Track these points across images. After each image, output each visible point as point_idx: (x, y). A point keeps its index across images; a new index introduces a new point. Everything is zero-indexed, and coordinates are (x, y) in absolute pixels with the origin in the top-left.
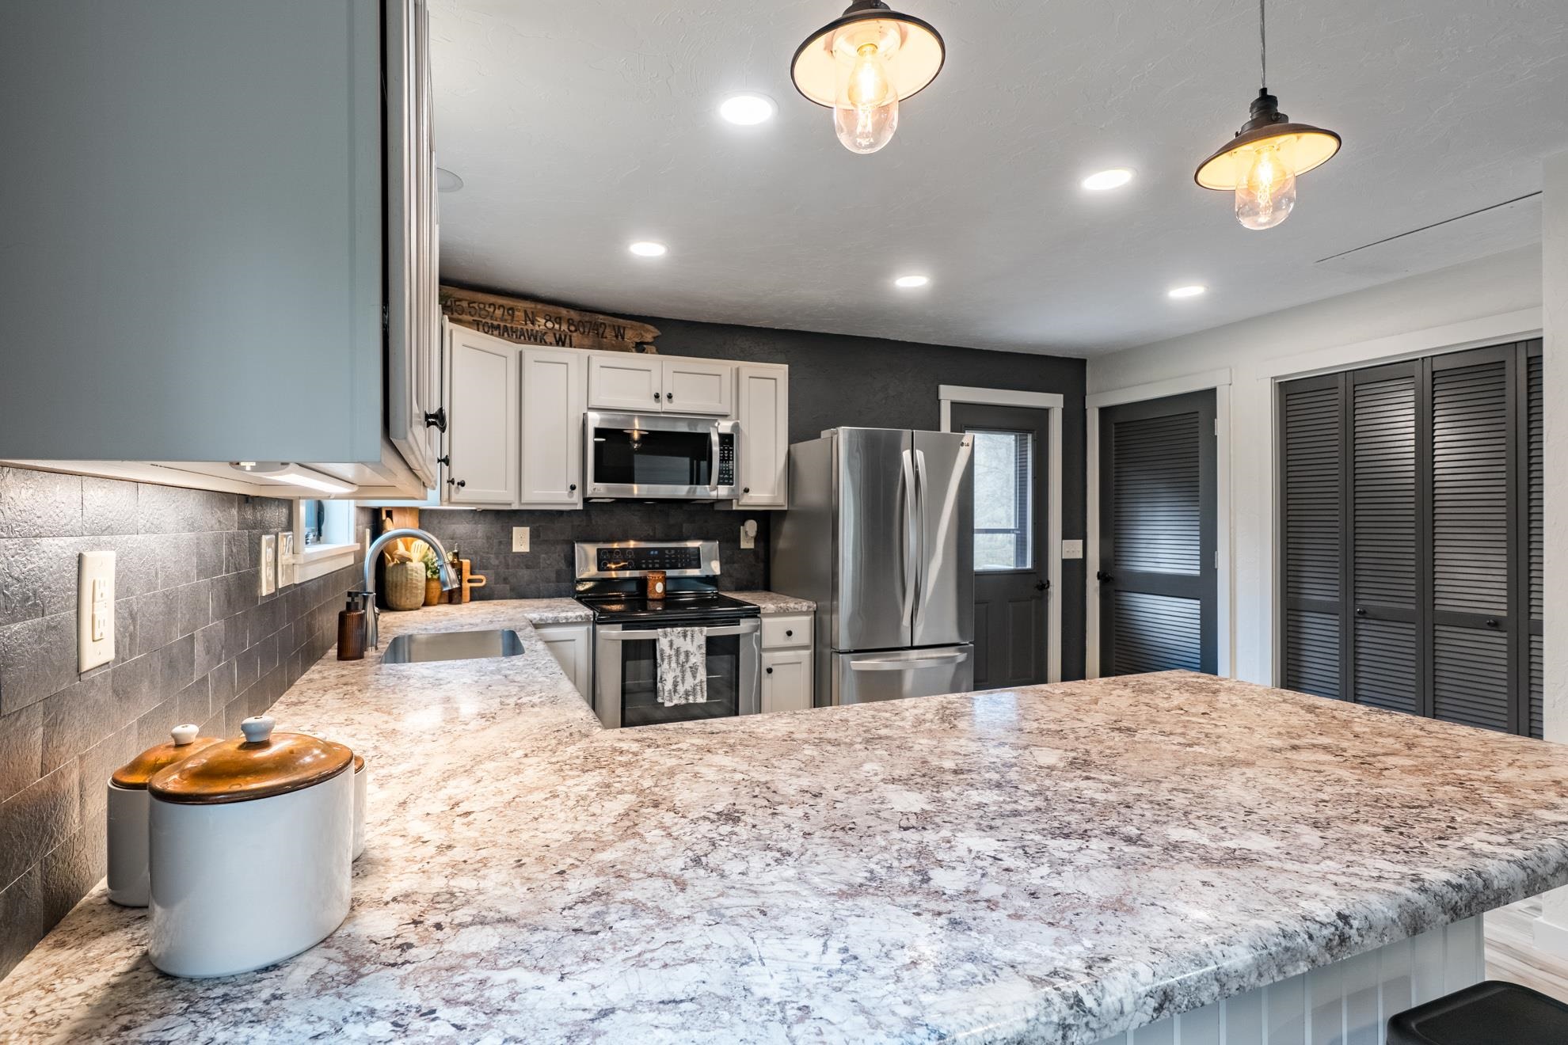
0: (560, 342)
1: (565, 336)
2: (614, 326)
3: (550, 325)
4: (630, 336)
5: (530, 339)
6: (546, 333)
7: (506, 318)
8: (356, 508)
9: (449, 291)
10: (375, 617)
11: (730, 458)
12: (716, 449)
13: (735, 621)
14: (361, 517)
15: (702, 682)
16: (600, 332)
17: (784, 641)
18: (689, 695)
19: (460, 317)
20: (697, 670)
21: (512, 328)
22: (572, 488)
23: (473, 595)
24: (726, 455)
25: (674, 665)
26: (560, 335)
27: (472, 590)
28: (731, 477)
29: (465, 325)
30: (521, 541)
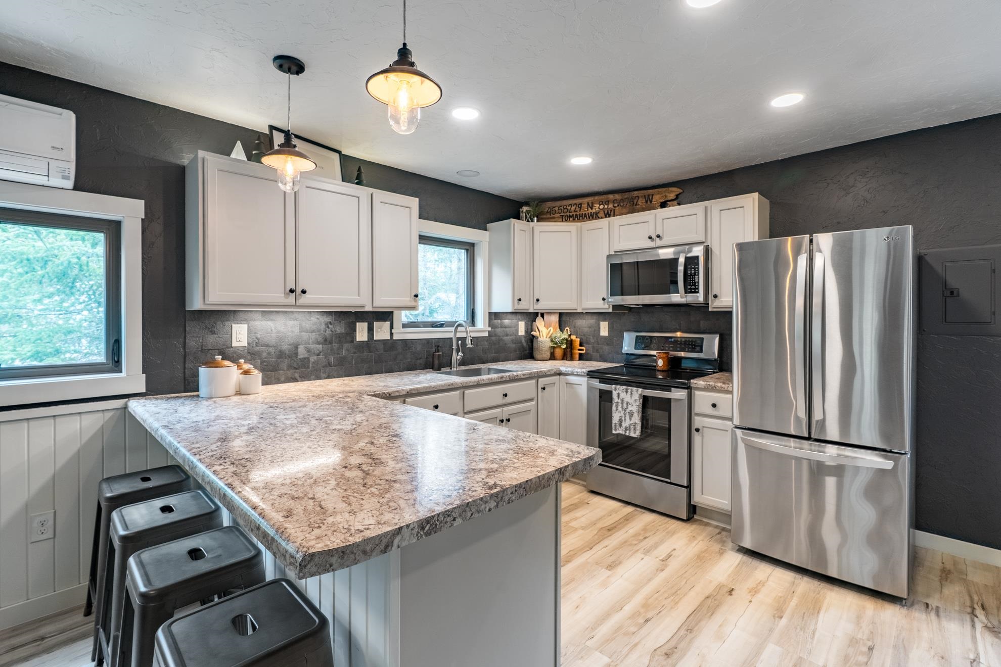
0: (608, 215)
1: (611, 211)
2: (645, 196)
3: (602, 207)
4: (657, 199)
5: (589, 218)
6: (599, 212)
7: (577, 210)
8: (489, 313)
9: (550, 204)
10: (457, 357)
11: (696, 274)
12: (681, 268)
13: (668, 388)
14: (510, 316)
15: (635, 423)
16: (635, 202)
17: (711, 411)
18: (627, 430)
19: (554, 216)
20: (633, 415)
21: (580, 214)
22: (604, 299)
23: (581, 357)
24: (693, 272)
25: (620, 409)
26: (608, 211)
27: (580, 354)
28: (697, 287)
29: (556, 219)
30: (604, 330)
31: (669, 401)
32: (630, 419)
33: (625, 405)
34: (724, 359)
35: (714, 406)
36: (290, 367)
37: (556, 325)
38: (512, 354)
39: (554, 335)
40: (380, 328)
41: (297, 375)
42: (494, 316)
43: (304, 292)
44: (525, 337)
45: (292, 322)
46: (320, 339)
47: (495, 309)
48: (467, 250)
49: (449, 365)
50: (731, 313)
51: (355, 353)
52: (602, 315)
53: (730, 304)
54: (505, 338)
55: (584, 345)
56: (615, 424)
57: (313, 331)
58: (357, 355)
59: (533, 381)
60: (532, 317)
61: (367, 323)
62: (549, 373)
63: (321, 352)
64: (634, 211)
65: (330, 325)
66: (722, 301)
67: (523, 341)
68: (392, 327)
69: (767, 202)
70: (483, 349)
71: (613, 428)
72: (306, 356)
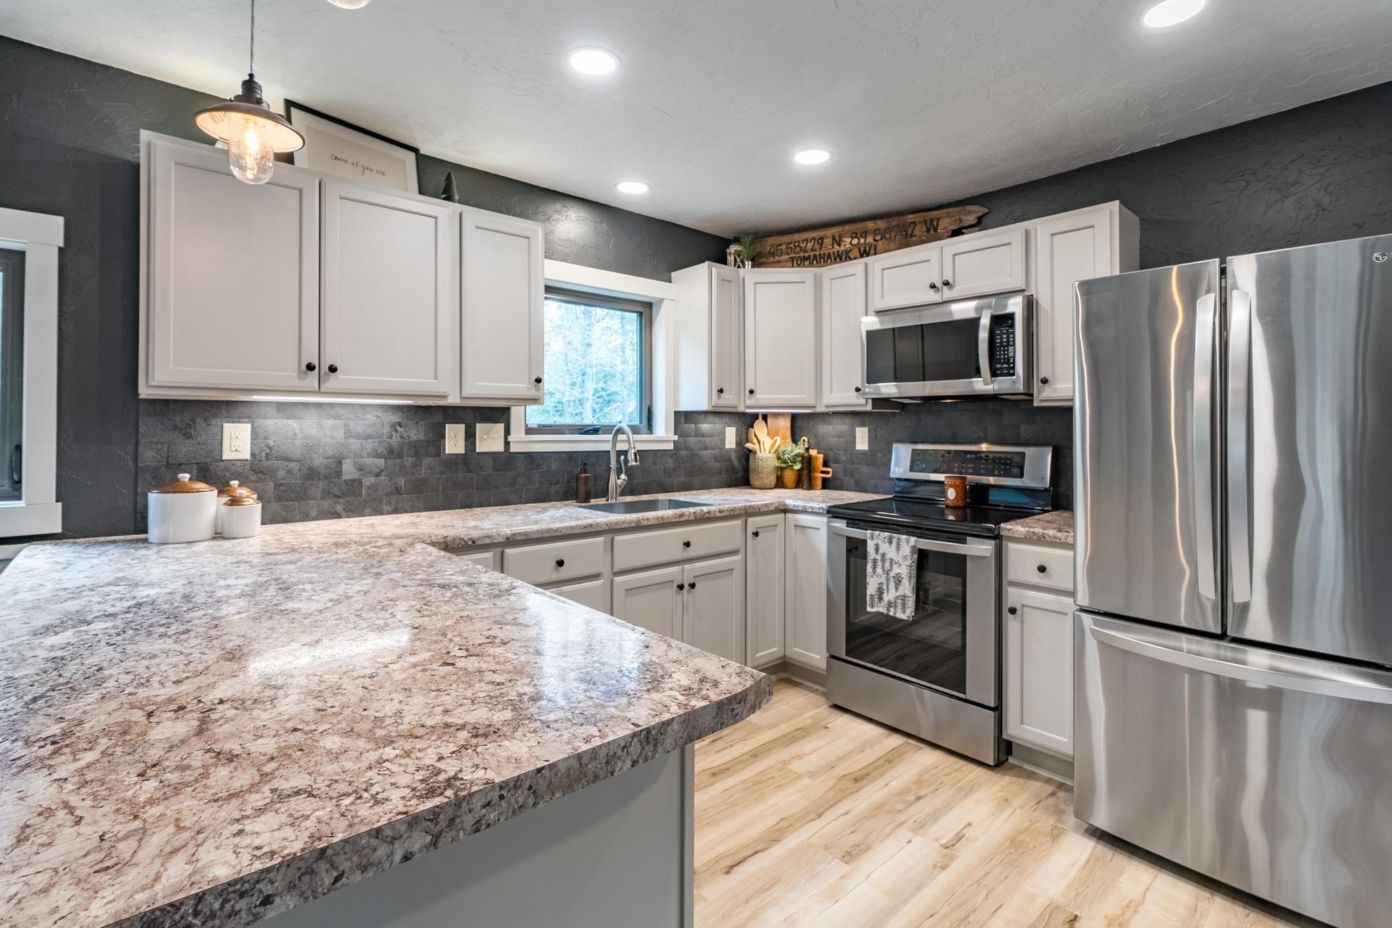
0: (865, 253)
1: (870, 247)
2: (925, 221)
3: (855, 241)
4: (946, 224)
5: (835, 260)
6: (851, 250)
7: (815, 247)
8: (675, 412)
9: (773, 240)
10: (617, 481)
11: (1011, 343)
12: (983, 335)
13: (960, 538)
14: (710, 418)
15: (905, 596)
16: (909, 232)
17: (1036, 578)
18: (891, 607)
19: (780, 258)
20: (900, 581)
21: (820, 254)
22: (858, 390)
23: (826, 484)
24: (1005, 340)
25: (879, 570)
26: (865, 248)
27: (824, 480)
28: (1012, 365)
29: (783, 264)
30: (862, 440)
31: (962, 559)
32: (897, 589)
33: (887, 565)
34: (1062, 489)
35: (1042, 569)
36: (327, 493)
37: (785, 434)
38: (714, 478)
39: (782, 449)
40: (488, 433)
41: (339, 508)
42: (683, 418)
43: (333, 369)
44: (736, 451)
45: (330, 422)
46: (381, 449)
47: (685, 406)
48: (641, 314)
49: (604, 493)
50: (1070, 410)
51: (442, 473)
52: (856, 416)
53: (1068, 394)
54: (703, 452)
55: (832, 464)
56: (872, 595)
57: (369, 437)
58: (445, 475)
59: (738, 522)
60: (747, 421)
61: (464, 425)
62: (766, 509)
63: (382, 471)
64: (908, 245)
65: (399, 428)
66: (1056, 389)
67: (733, 458)
68: (507, 432)
69: (1135, 220)
70: (665, 471)
71: (868, 603)
72: (356, 476)
